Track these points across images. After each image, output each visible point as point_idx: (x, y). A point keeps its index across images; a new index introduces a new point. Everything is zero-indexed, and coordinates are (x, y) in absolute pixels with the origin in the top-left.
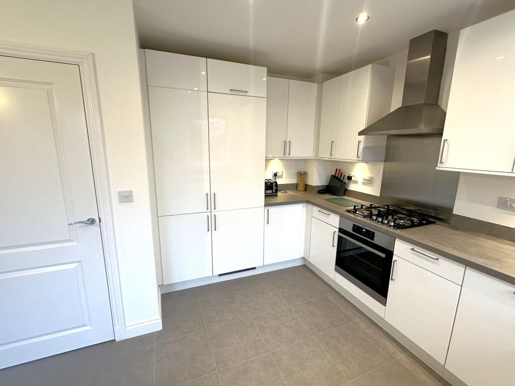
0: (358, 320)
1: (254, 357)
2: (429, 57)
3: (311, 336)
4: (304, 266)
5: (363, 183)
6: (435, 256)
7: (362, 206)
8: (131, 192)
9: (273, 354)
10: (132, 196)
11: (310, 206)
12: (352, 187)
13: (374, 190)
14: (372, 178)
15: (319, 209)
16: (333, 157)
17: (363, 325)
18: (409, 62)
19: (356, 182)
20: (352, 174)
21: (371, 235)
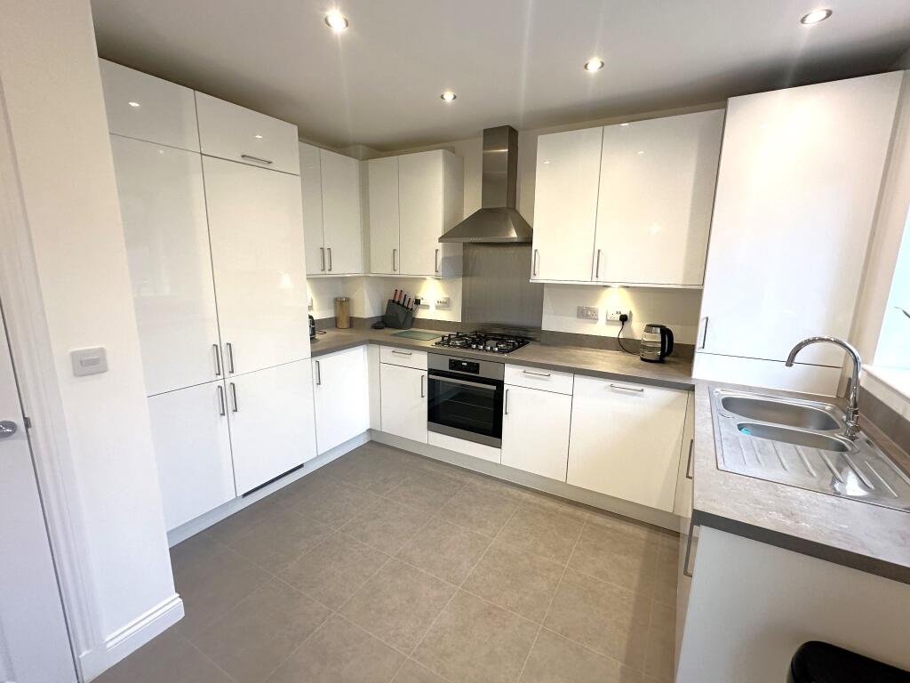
0: (471, 480)
1: (375, 571)
2: (507, 150)
3: (430, 517)
4: (371, 442)
5: (437, 308)
6: (546, 372)
7: (443, 337)
8: (102, 351)
9: (398, 556)
10: (104, 359)
11: (375, 348)
12: (422, 314)
13: (452, 315)
14: (448, 299)
15: (393, 349)
16: (397, 272)
17: (478, 483)
18: (486, 152)
19: (427, 307)
20: (420, 296)
21: (474, 367)
